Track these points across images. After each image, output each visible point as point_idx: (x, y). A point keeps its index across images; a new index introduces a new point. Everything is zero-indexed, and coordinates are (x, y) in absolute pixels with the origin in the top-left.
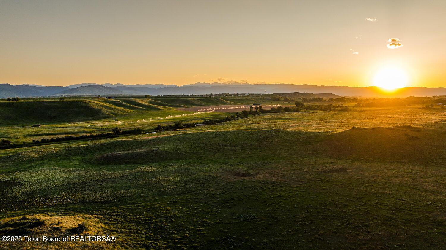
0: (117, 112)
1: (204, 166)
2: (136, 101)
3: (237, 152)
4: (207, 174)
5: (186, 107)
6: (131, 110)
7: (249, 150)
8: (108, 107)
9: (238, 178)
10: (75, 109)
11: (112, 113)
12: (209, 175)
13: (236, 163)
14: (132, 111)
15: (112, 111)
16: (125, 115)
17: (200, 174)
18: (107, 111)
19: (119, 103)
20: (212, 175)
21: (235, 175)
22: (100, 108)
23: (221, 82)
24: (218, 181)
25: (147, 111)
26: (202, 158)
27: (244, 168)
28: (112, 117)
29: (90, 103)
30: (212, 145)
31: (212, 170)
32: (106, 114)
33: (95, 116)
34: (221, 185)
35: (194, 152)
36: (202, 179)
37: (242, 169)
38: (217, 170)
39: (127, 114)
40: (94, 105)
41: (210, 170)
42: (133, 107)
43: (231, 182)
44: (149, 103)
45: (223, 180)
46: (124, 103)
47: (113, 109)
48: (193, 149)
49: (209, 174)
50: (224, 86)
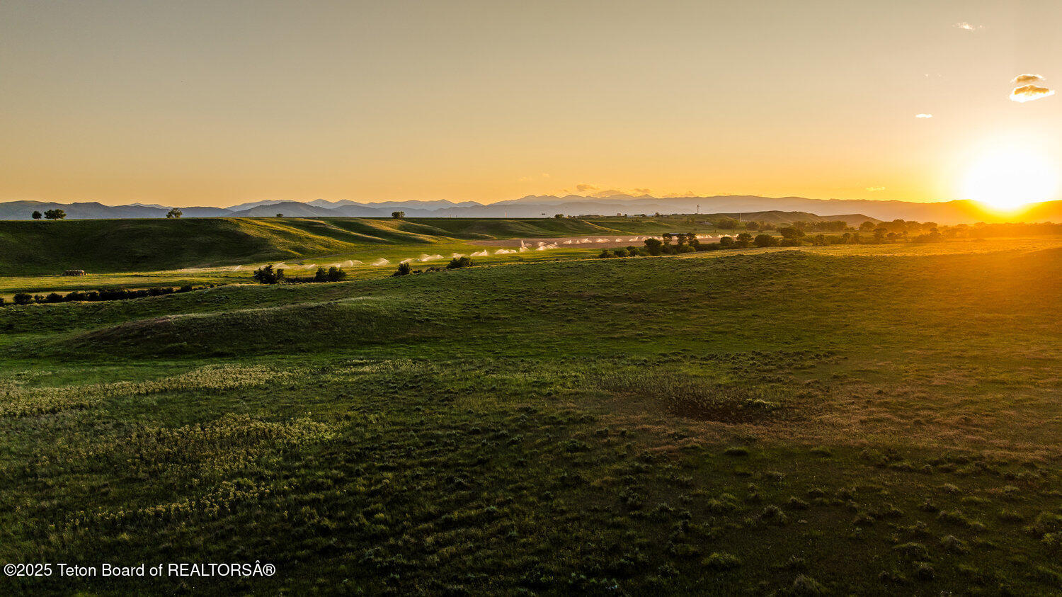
0: (309, 246)
1: (510, 368)
2: (367, 224)
3: (657, 317)
4: (514, 405)
5: (495, 238)
6: (350, 242)
7: (703, 312)
8: (289, 233)
9: (703, 432)
10: (201, 239)
11: (296, 249)
12: (527, 410)
13: (664, 355)
14: (353, 245)
15: (298, 244)
16: (331, 253)
17: (475, 403)
18: (284, 244)
19: (322, 226)
20: (545, 407)
21: (680, 414)
22: (266, 235)
23: (583, 194)
24: (576, 449)
25: (390, 246)
26: (509, 336)
27: (712, 378)
28: (294, 257)
29: (242, 225)
30: (555, 296)
31: (544, 385)
32: (278, 251)
33: (249, 255)
34: (596, 483)
35: (477, 318)
36: (476, 432)
37: (708, 382)
38: (569, 384)
39: (337, 253)
40: (251, 228)
41: (534, 384)
42: (356, 237)
43: (664, 458)
44: (400, 229)
45: (609, 445)
46: (335, 228)
47: (300, 239)
48: (477, 307)
49: (525, 405)
50: (591, 202)
